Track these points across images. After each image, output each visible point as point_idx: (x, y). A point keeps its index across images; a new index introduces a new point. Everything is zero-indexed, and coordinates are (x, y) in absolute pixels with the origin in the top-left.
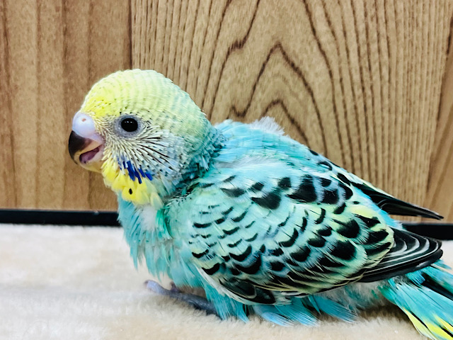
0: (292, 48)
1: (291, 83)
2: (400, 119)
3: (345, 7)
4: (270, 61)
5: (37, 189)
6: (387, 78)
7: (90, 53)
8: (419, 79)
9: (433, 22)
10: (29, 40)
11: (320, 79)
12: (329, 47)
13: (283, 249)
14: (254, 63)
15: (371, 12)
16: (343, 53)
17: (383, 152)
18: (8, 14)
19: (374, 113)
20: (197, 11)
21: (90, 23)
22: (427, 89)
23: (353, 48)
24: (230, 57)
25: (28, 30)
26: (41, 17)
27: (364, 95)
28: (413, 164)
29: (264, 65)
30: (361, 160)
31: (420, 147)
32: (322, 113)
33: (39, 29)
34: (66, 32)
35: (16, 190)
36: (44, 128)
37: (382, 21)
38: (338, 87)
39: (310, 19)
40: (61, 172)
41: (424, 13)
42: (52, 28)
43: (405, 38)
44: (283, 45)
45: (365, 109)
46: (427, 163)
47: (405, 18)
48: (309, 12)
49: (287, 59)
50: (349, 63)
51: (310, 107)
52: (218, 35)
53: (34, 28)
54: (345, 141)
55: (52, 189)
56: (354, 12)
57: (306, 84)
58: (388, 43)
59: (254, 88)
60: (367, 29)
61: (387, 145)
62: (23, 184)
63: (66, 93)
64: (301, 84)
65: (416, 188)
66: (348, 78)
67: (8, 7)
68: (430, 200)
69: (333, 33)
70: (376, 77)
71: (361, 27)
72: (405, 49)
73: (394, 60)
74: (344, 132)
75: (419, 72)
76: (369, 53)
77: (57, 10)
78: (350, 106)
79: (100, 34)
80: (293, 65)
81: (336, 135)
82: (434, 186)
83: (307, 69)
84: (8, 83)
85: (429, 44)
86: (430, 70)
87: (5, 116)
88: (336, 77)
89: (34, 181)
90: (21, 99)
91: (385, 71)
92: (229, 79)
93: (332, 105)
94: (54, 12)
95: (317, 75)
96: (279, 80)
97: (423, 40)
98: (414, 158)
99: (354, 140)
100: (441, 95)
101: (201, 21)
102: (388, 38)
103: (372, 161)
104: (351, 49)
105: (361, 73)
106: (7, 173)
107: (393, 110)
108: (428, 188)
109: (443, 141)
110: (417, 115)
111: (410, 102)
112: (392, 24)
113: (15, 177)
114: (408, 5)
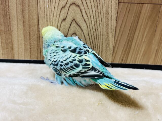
0: (77, 20)
1: (77, 28)
2: (105, 37)
3: (90, 10)
4: (72, 23)
5: (18, 55)
6: (101, 27)
7: (29, 22)
8: (109, 27)
9: (112, 13)
10: (15, 19)
11: (85, 28)
12: (86, 20)
13: (64, 62)
14: (68, 24)
15: (97, 11)
16: (90, 21)
17: (101, 46)
18: (10, 13)
19: (98, 36)
20: (54, 12)
21: (29, 15)
22: (112, 30)
23: (93, 19)
24: (62, 23)
25: (15, 17)
26: (18, 14)
27: (96, 31)
28: (109, 48)
29: (71, 24)
30: (96, 47)
31: (111, 44)
32: (85, 36)
33: (17, 17)
34: (23, 17)
35: (13, 55)
36: (19, 40)
37: (100, 13)
38: (89, 30)
39: (82, 13)
40: (24, 51)
41: (110, 11)
42: (20, 17)
43: (106, 17)
44: (75, 19)
45: (96, 35)
46: (112, 48)
47: (105, 12)
48: (81, 11)
49: (76, 23)
50: (92, 23)
51: (83, 34)
52: (59, 17)
53: (16, 17)
54: (91, 43)
55: (22, 54)
56: (92, 11)
57: (81, 29)
58: (101, 18)
59: (69, 30)
60: (96, 15)
61: (102, 44)
62: (15, 53)
63: (24, 32)
64: (80, 29)
65: (110, 55)
66: (92, 27)
67: (10, 12)
68: (114, 58)
69: (87, 16)
70: (99, 27)
71: (94, 15)
72: (106, 20)
73: (103, 23)
74: (91, 40)
75: (109, 26)
76: (96, 21)
77: (21, 12)
78: (92, 34)
79: (31, 18)
80: (78, 24)
81: (89, 41)
82: (114, 54)
83: (81, 25)
84: (11, 30)
85: (112, 18)
86: (112, 25)
87: (10, 37)
88: (89, 27)
89: (17, 52)
90: (13, 33)
91: (101, 25)
92: (62, 28)
93: (88, 34)
94: (20, 13)
95: (84, 27)
96: (74, 28)
97: (110, 17)
98: (109, 47)
99: (94, 42)
100: (115, 31)
101: (55, 14)
102: (101, 17)
103: (98, 48)
104: (92, 20)
105: (95, 26)
106: (11, 51)
107: (103, 35)
108: (113, 54)
109: (116, 43)
110: (109, 36)
111: (107, 33)
112: (102, 14)
113: (13, 52)
114: (106, 9)
